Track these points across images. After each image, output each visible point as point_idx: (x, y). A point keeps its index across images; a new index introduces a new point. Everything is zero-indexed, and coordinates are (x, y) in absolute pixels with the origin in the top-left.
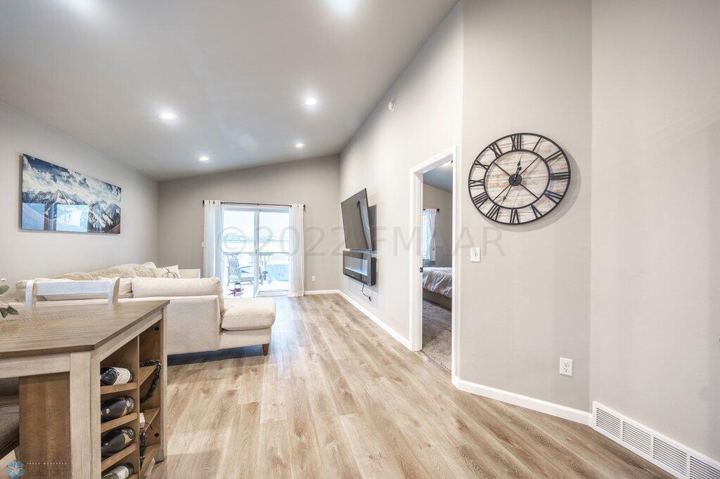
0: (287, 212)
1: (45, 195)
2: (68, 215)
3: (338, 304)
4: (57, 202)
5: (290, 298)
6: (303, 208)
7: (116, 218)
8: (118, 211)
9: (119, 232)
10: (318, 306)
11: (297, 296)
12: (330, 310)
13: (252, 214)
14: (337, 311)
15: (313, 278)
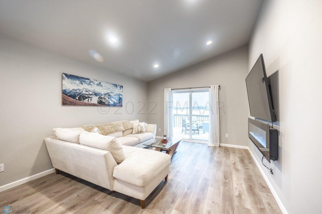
0: (208, 91)
1: (76, 90)
2: (90, 99)
3: (242, 161)
4: (83, 93)
5: (209, 147)
6: (218, 87)
7: (120, 99)
8: (121, 96)
9: (122, 106)
10: (224, 160)
11: (214, 146)
12: (232, 166)
13: (188, 94)
14: (237, 170)
15: (227, 135)
